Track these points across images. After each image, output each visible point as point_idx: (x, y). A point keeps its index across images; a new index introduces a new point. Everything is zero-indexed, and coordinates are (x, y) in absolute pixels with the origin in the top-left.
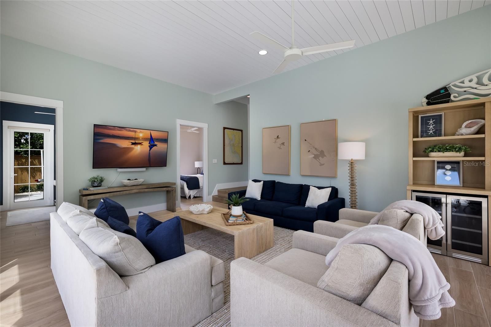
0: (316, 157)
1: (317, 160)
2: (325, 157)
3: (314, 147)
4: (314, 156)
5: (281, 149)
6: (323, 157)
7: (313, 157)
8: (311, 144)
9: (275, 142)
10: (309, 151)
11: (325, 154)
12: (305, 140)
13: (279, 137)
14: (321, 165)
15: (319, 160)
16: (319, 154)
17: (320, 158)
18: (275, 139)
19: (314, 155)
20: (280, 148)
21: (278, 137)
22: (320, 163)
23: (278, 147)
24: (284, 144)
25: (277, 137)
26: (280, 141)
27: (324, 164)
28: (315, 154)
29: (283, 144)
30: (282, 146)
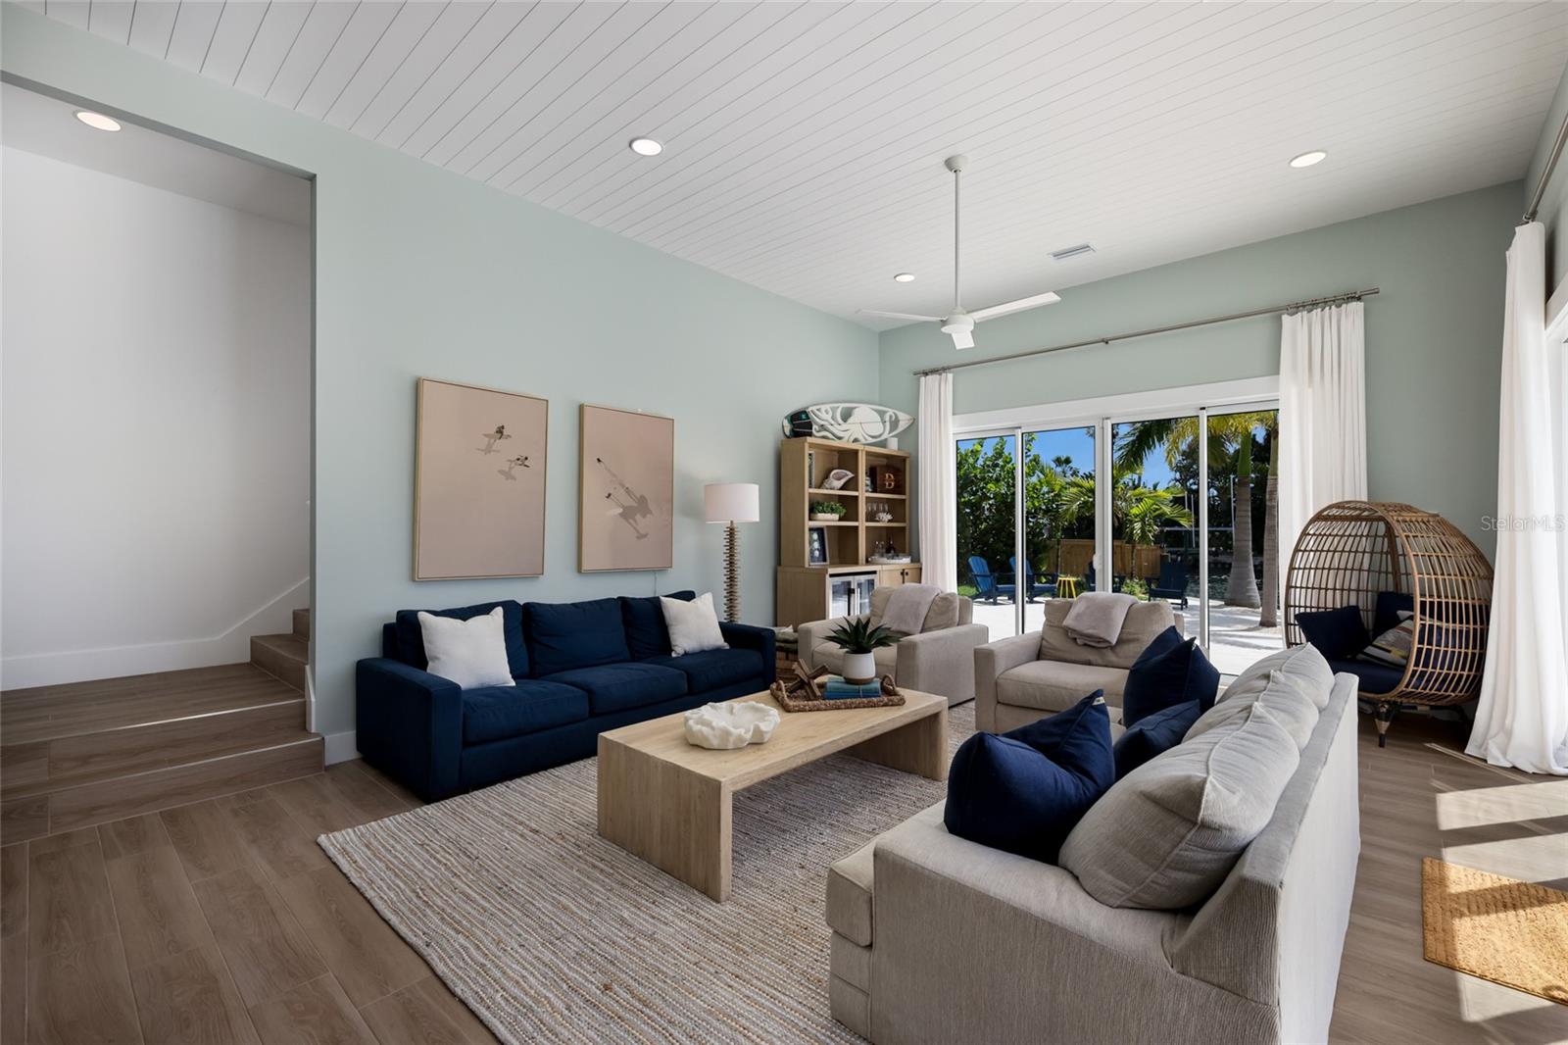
0: (627, 514)
1: (630, 523)
2: (648, 516)
3: (623, 486)
4: (621, 510)
5: (514, 478)
6: (644, 516)
7: (621, 515)
8: (614, 476)
9: (488, 450)
10: (609, 495)
11: (652, 506)
12: (599, 460)
13: (505, 432)
14: (641, 536)
15: (635, 521)
16: (635, 505)
17: (638, 517)
18: (487, 439)
19: (623, 507)
20: (508, 475)
21: (500, 431)
22: (638, 532)
23: (501, 472)
24: (526, 463)
25: (495, 429)
26: (507, 449)
27: (645, 536)
28: (626, 504)
29: (523, 461)
30: (518, 470)
